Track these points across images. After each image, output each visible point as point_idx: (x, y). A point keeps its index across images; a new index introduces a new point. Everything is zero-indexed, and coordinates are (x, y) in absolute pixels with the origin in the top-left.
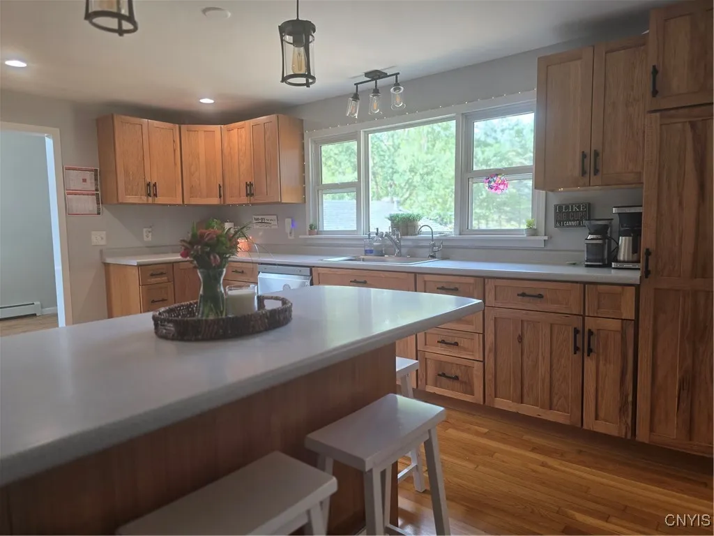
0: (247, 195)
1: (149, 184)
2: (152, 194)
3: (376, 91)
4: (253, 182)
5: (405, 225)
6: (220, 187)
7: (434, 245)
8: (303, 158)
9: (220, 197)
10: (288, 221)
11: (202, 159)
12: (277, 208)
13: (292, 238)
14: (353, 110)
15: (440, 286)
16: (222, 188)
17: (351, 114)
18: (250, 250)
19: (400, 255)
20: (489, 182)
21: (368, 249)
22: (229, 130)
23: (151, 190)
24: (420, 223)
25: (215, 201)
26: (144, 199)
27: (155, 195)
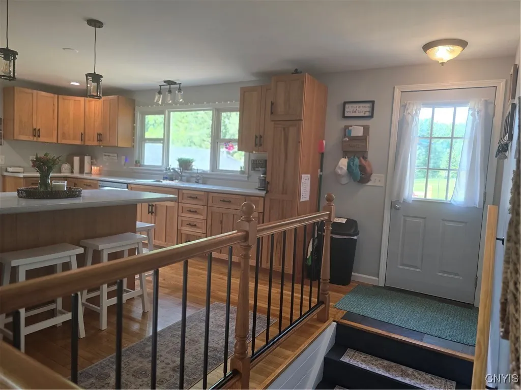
0: (98, 140)
1: (35, 130)
2: (37, 135)
3: (170, 91)
4: (102, 133)
5: (185, 164)
6: (82, 134)
7: (198, 176)
8: (134, 121)
9: (82, 140)
10: (123, 158)
11: (71, 116)
12: (116, 150)
13: (125, 168)
14: (159, 99)
15: (189, 196)
16: (83, 136)
17: (157, 101)
18: (100, 174)
19: (181, 180)
20: (226, 145)
21: (165, 176)
22: (89, 101)
23: (36, 133)
24: (193, 164)
25: (78, 142)
26: (31, 138)
27: (39, 136)
